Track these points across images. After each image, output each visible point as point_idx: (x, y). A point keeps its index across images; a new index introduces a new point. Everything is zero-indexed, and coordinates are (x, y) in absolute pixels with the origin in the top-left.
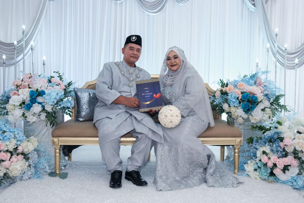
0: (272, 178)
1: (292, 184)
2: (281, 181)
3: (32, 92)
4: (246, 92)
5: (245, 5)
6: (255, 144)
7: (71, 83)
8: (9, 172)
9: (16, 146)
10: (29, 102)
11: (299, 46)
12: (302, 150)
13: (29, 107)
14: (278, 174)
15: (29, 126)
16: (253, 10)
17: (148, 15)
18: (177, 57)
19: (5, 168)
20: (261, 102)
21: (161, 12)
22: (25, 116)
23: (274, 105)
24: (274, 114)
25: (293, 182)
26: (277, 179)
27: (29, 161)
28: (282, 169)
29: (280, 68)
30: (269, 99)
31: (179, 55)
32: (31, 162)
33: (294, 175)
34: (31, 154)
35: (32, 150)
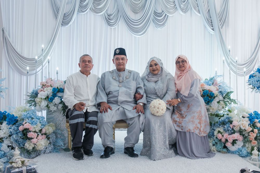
0: (225, 150)
1: (238, 154)
2: (231, 152)
3: (54, 89)
4: (206, 90)
5: (207, 30)
6: (213, 127)
8: (36, 147)
9: (41, 129)
10: (51, 97)
11: (247, 59)
12: (245, 129)
13: (52, 100)
14: (229, 146)
15: (50, 115)
16: (212, 33)
17: (135, 37)
18: (157, 65)
19: (34, 144)
20: (216, 96)
21: (144, 34)
22: (49, 106)
23: (226, 98)
24: (226, 105)
25: (239, 152)
26: (229, 151)
27: (50, 139)
28: (232, 142)
29: (234, 75)
30: (223, 94)
31: (158, 63)
32: (51, 141)
33: (240, 147)
34: (51, 135)
35: (51, 132)
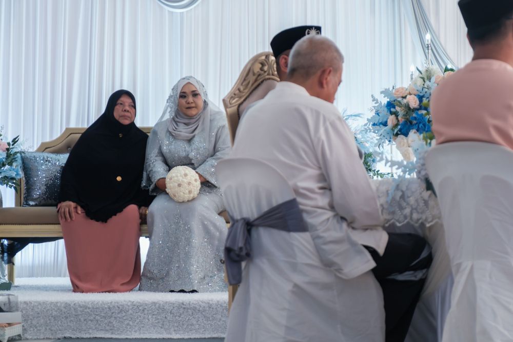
7: (17, 139)
18: (197, 95)
31: (200, 91)
